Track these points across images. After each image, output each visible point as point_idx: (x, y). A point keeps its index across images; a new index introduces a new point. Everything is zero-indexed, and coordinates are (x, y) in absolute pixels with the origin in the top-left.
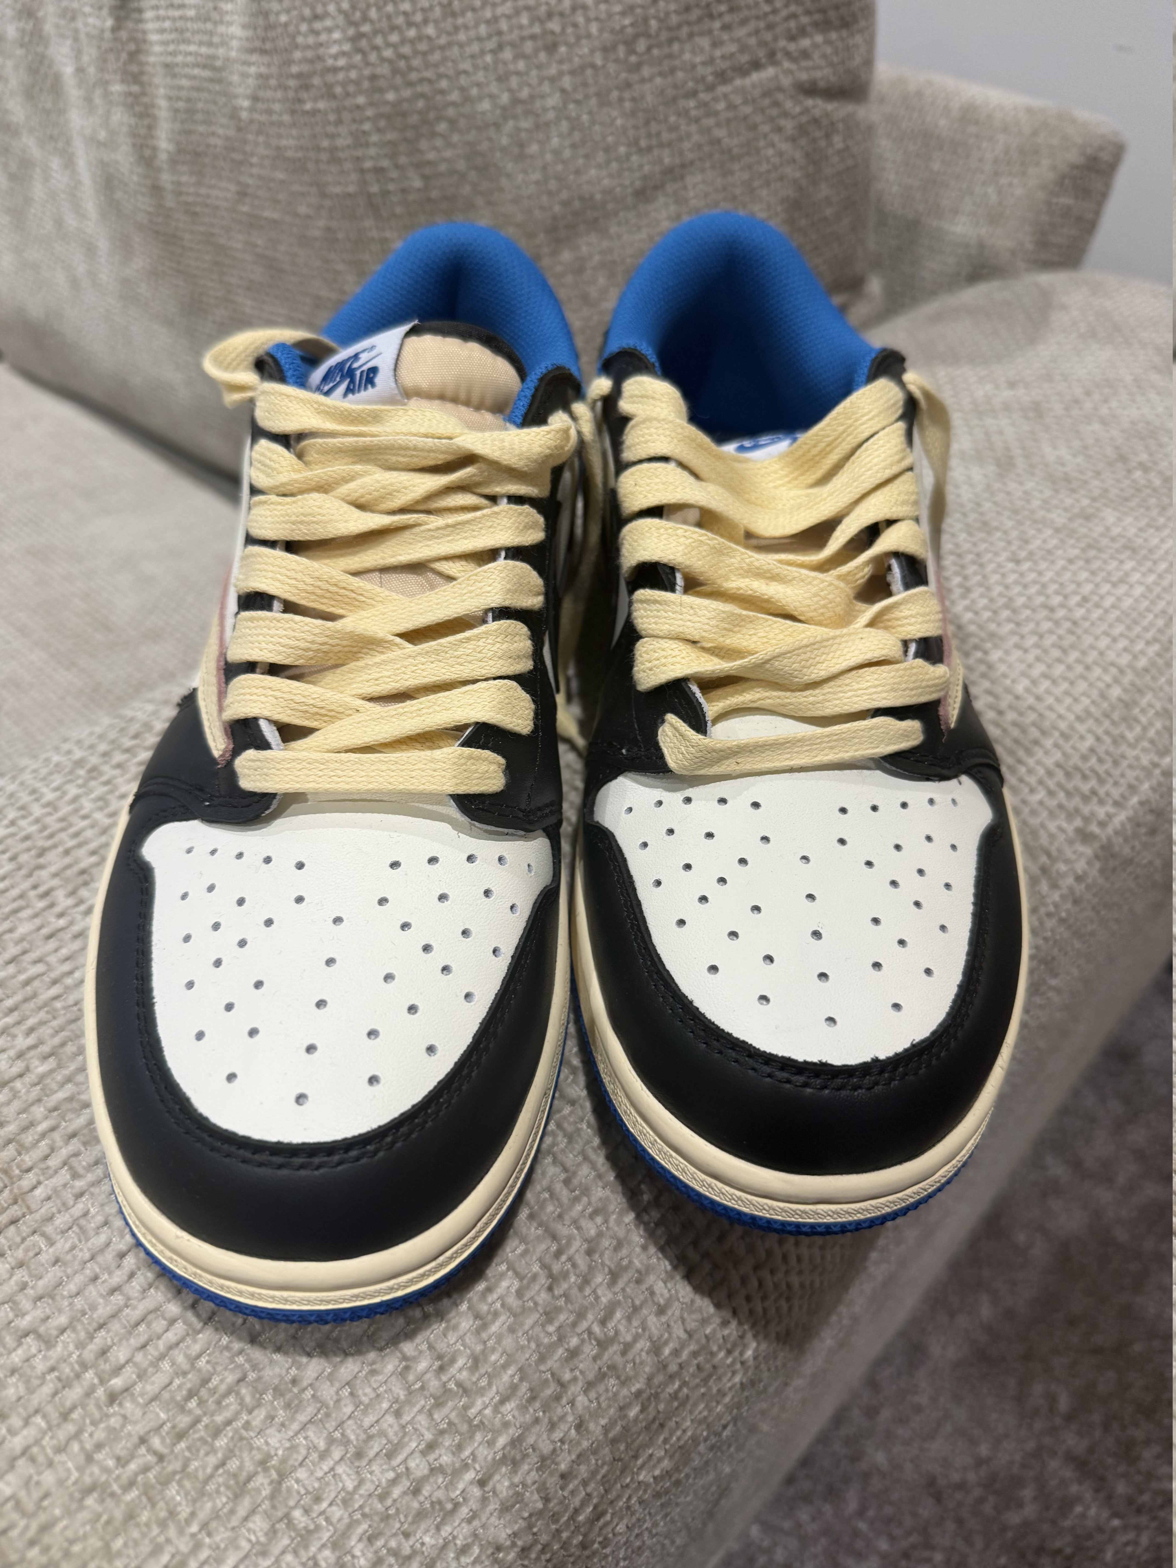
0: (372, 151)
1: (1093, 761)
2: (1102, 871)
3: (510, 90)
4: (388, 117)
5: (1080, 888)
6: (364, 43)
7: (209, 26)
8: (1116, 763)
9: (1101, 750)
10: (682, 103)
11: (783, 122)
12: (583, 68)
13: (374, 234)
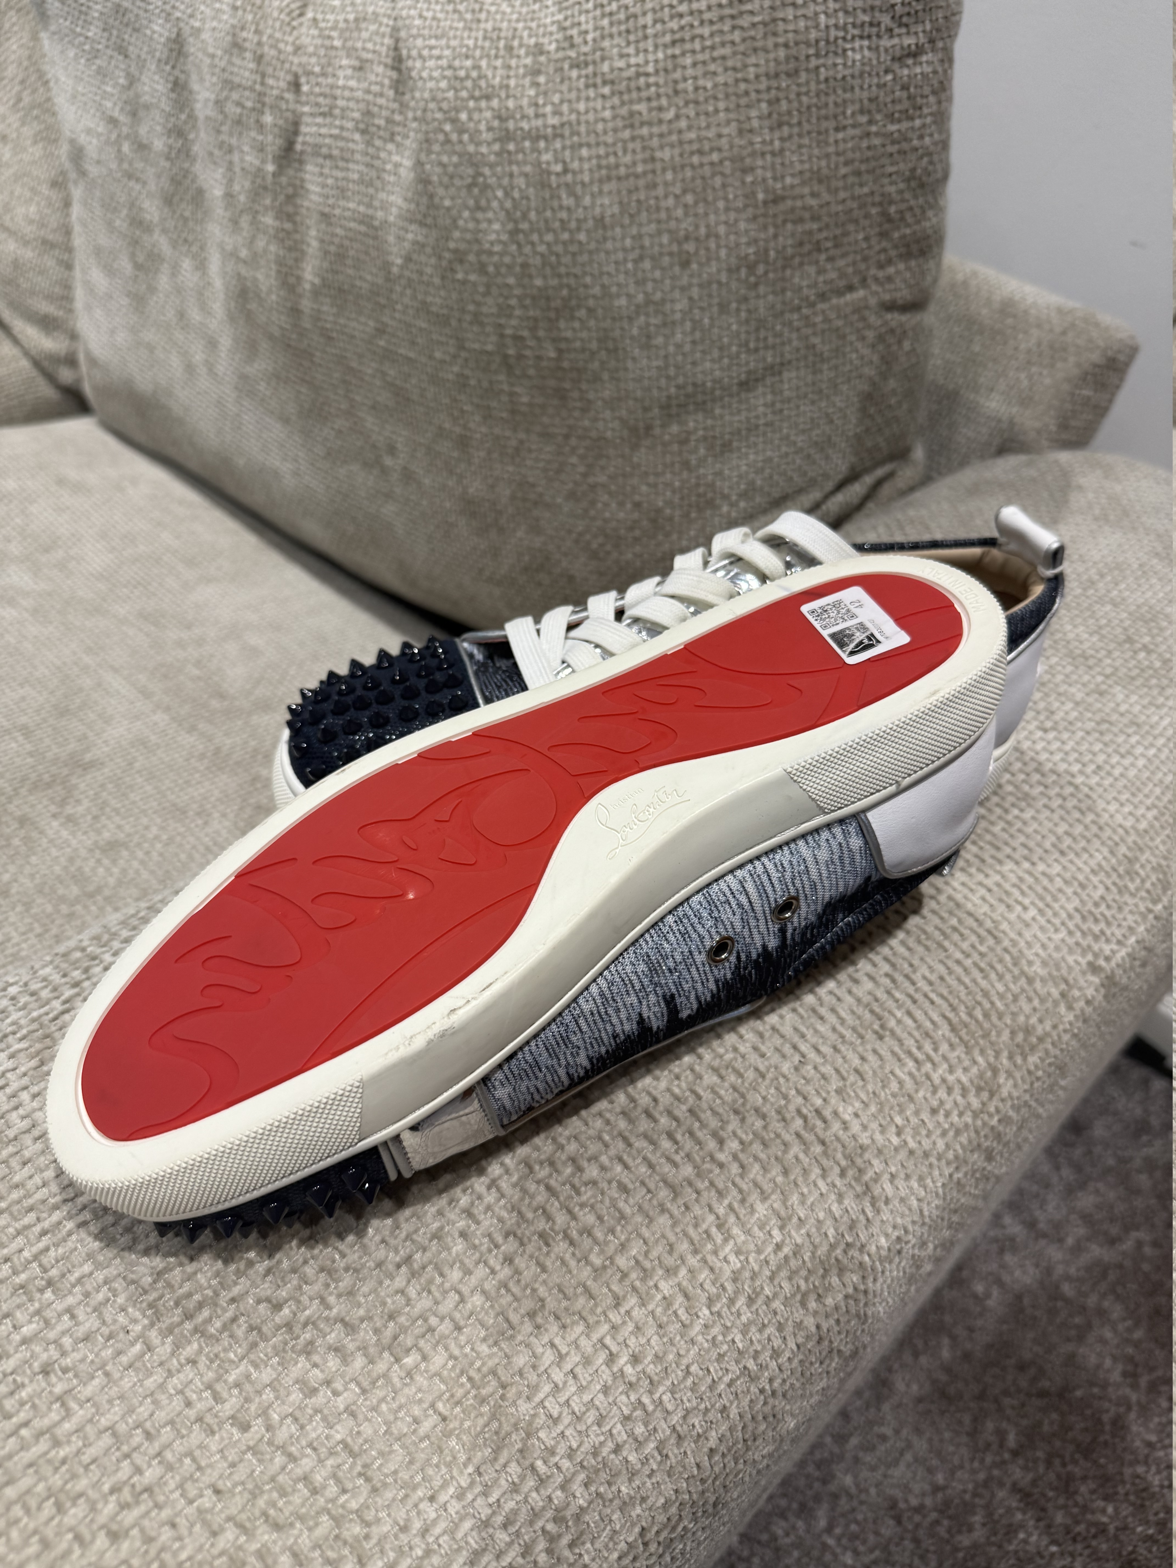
0: (514, 322)
1: (1103, 907)
2: (1105, 997)
3: (646, 293)
4: (533, 298)
5: (1089, 1010)
6: (521, 236)
7: (371, 191)
8: (1120, 909)
9: (1109, 898)
10: (787, 316)
11: (866, 333)
12: (710, 283)
13: (505, 387)
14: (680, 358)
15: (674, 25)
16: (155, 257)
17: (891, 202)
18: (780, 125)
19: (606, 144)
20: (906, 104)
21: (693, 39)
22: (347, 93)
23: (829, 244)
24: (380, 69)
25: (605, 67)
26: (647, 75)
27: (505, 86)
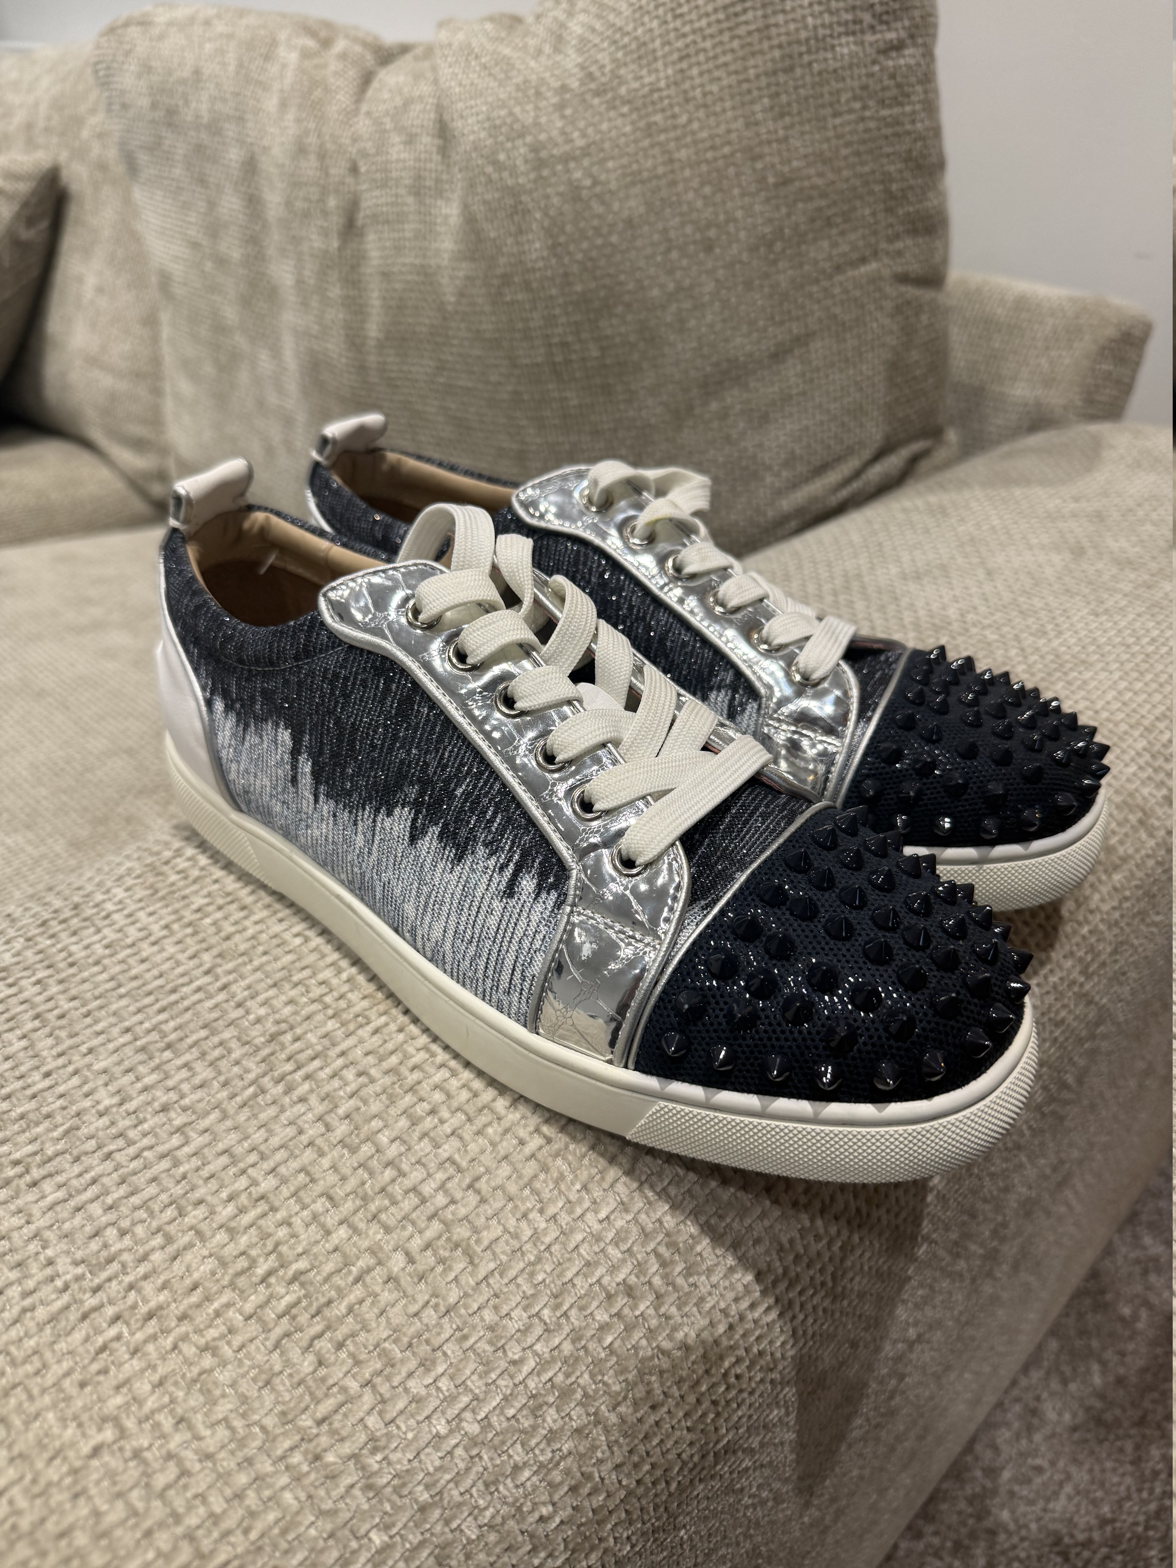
3: (676, 281)
4: (575, 304)
7: (425, 244)
10: (808, 289)
11: (884, 303)
12: (733, 264)
13: (556, 394)
14: (712, 337)
15: (680, 44)
16: (235, 356)
17: (891, 180)
18: (782, 115)
19: (628, 154)
20: (894, 92)
21: (697, 53)
22: (400, 165)
23: (839, 220)
24: (426, 140)
25: (623, 90)
26: (659, 90)
27: (536, 124)
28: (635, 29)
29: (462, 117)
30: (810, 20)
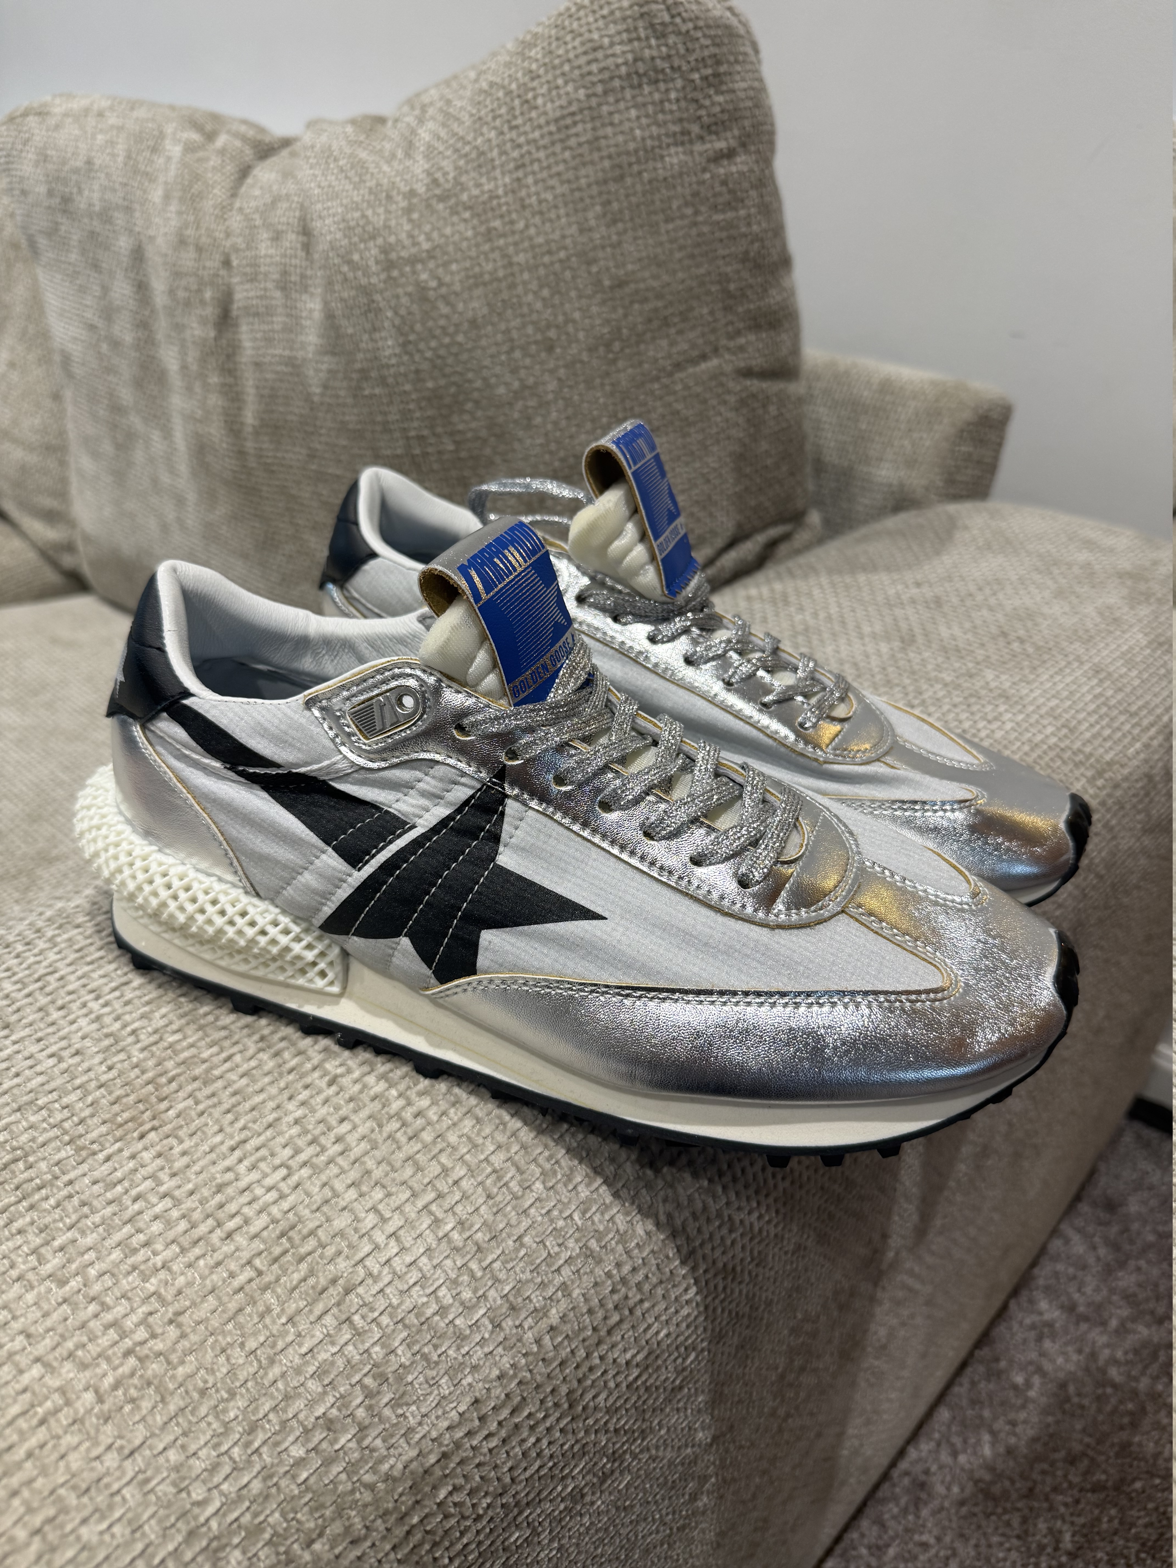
0: (416, 424)
3: (520, 379)
4: (428, 399)
6: (410, 347)
7: (292, 336)
10: (649, 386)
11: (727, 397)
12: (573, 363)
15: (515, 154)
16: (131, 436)
18: (614, 222)
19: (471, 258)
21: (532, 162)
22: (268, 260)
23: (676, 320)
24: (292, 236)
25: (465, 197)
26: (498, 197)
27: (387, 227)
28: (475, 139)
29: (320, 217)
30: (638, 132)
